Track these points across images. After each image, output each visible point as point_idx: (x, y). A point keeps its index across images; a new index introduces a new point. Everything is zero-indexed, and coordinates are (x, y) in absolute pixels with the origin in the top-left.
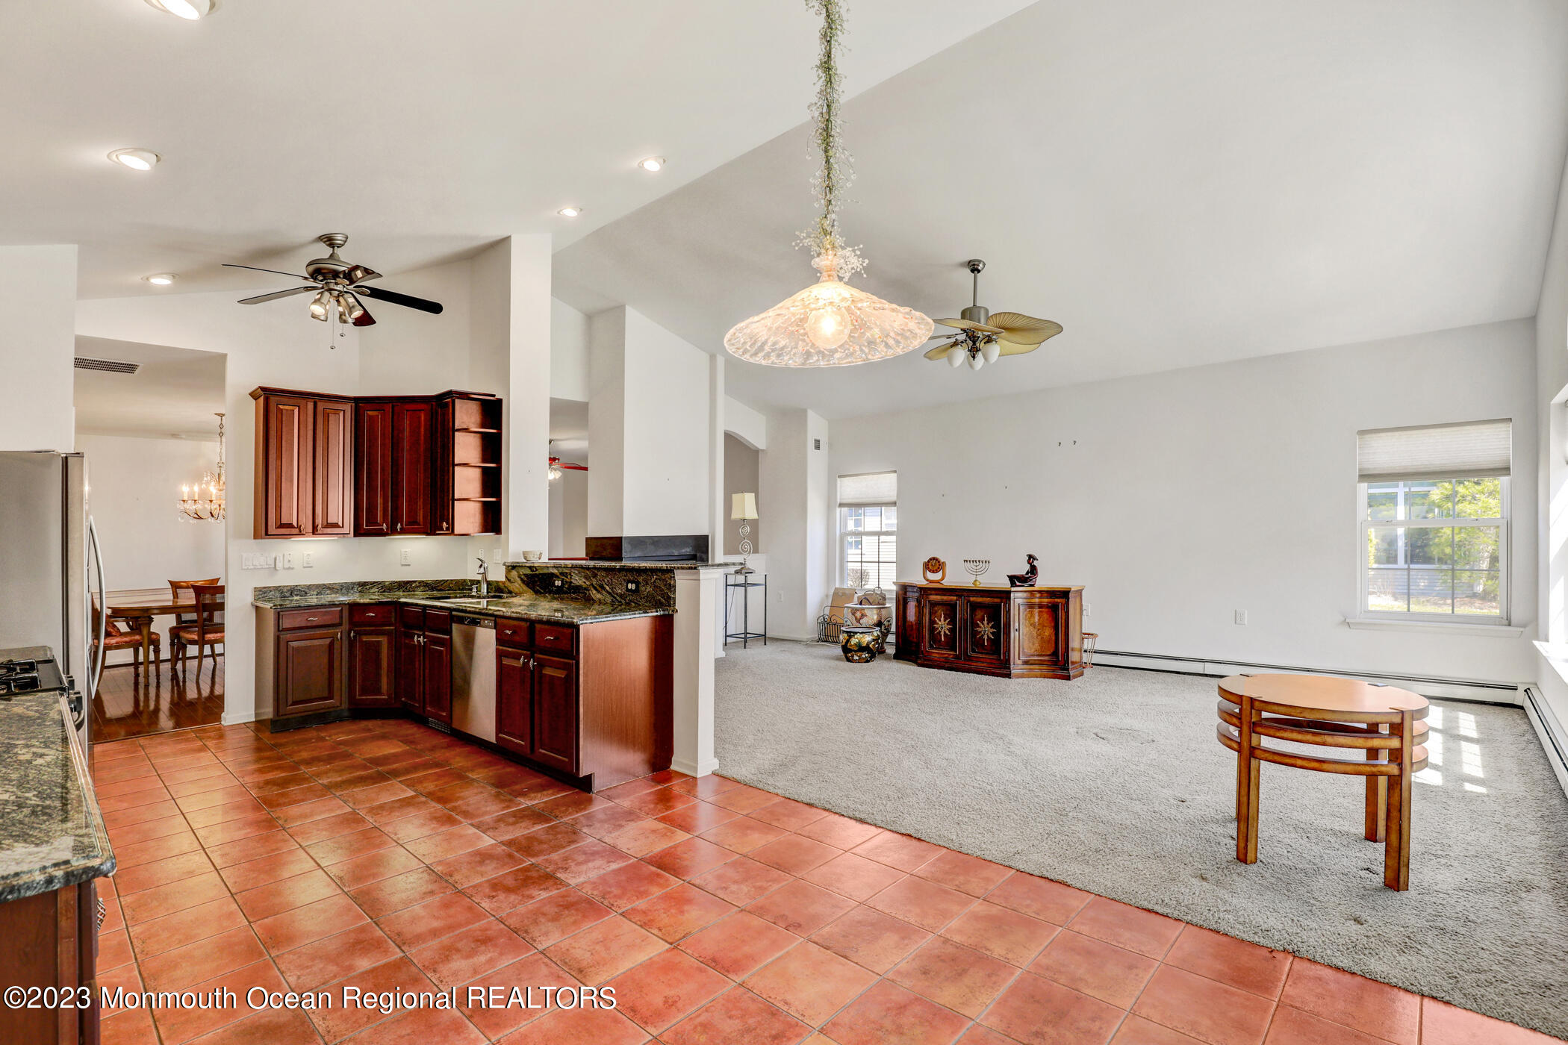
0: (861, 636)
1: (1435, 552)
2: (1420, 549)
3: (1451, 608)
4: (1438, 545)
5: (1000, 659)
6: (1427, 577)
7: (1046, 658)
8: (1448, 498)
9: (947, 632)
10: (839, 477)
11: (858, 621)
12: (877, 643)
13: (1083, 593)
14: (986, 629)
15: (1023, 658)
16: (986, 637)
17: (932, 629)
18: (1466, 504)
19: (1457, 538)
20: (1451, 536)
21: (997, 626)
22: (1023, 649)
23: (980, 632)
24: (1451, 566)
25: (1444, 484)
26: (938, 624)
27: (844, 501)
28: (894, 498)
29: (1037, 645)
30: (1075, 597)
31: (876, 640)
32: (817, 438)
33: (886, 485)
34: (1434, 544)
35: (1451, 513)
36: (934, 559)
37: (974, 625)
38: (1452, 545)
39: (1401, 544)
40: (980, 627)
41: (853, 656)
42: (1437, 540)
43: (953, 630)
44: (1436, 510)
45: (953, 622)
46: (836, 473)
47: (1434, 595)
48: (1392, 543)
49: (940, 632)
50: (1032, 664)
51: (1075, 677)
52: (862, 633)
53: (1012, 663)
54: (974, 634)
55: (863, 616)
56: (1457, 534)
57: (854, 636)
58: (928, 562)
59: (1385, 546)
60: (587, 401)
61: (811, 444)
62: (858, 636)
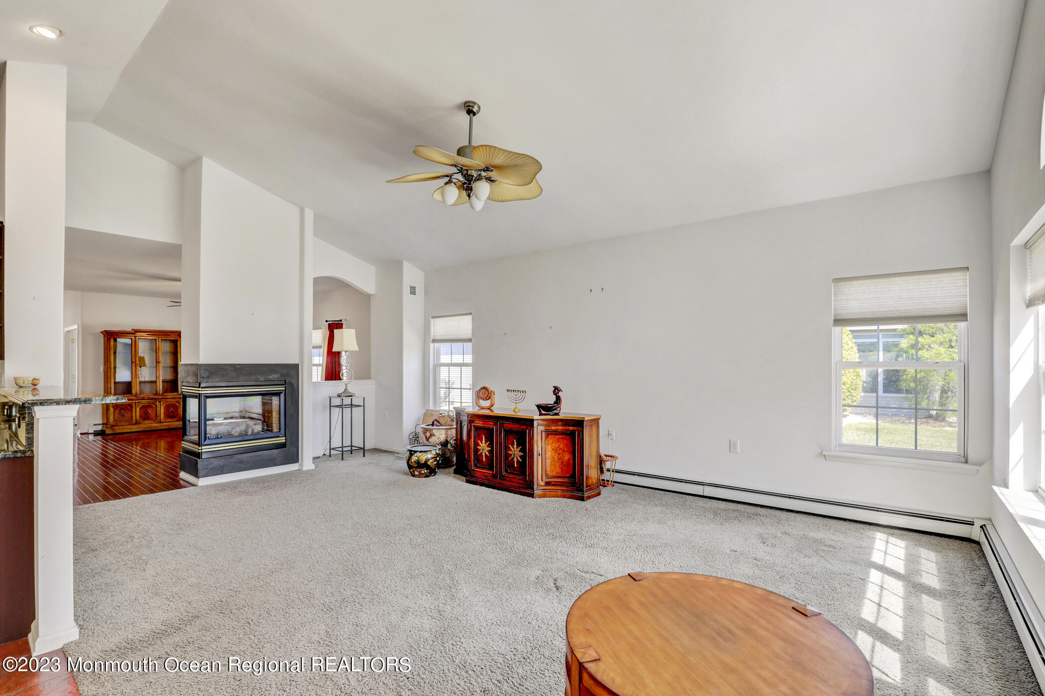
0: (420, 454)
1: (903, 386)
2: (893, 381)
3: (914, 426)
4: (906, 380)
5: (526, 481)
6: (897, 403)
7: (566, 480)
8: (913, 346)
9: (487, 453)
10: (433, 317)
11: (427, 439)
12: (435, 460)
13: (600, 421)
14: (515, 452)
15: (545, 480)
16: (515, 460)
17: (476, 451)
18: (924, 351)
19: (919, 376)
20: (914, 375)
21: (523, 450)
22: (546, 471)
23: (511, 455)
24: (914, 395)
25: (909, 336)
26: (480, 446)
27: (436, 338)
28: (469, 336)
29: (558, 468)
30: (591, 426)
31: (434, 458)
32: (412, 285)
33: (463, 325)
34: (903, 379)
35: (915, 357)
36: (484, 388)
37: (507, 448)
38: (915, 380)
39: (880, 379)
40: (512, 451)
41: (414, 472)
42: (904, 377)
43: (491, 452)
44: (904, 355)
45: (491, 445)
46: (432, 314)
47: (903, 415)
48: (875, 377)
49: (482, 453)
50: (553, 485)
51: (589, 498)
52: (420, 452)
53: (535, 484)
54: (507, 456)
55: (432, 435)
56: (919, 373)
57: (414, 454)
58: (480, 390)
59: (870, 379)
60: (180, 243)
61: (406, 290)
62: (418, 454)
